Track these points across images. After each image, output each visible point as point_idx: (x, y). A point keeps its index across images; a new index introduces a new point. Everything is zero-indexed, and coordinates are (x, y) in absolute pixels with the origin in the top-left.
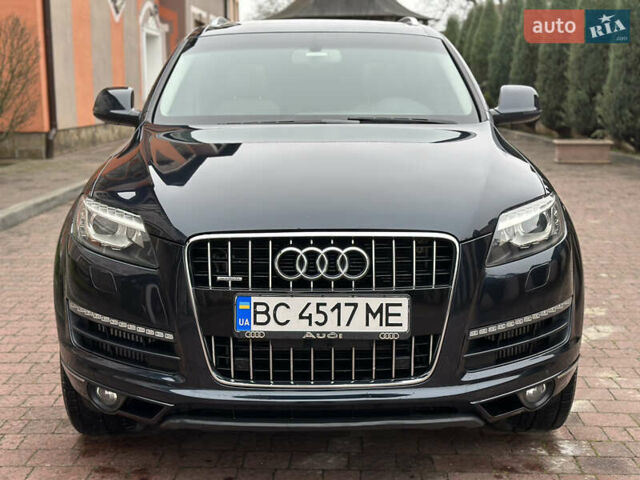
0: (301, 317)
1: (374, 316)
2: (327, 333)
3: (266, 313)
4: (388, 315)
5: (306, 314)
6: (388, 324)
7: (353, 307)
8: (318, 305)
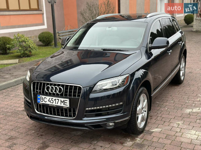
0: (49, 101)
1: (62, 102)
2: (53, 105)
3: (42, 99)
4: (65, 103)
5: (49, 100)
6: (65, 105)
7: (58, 100)
8: (52, 99)
